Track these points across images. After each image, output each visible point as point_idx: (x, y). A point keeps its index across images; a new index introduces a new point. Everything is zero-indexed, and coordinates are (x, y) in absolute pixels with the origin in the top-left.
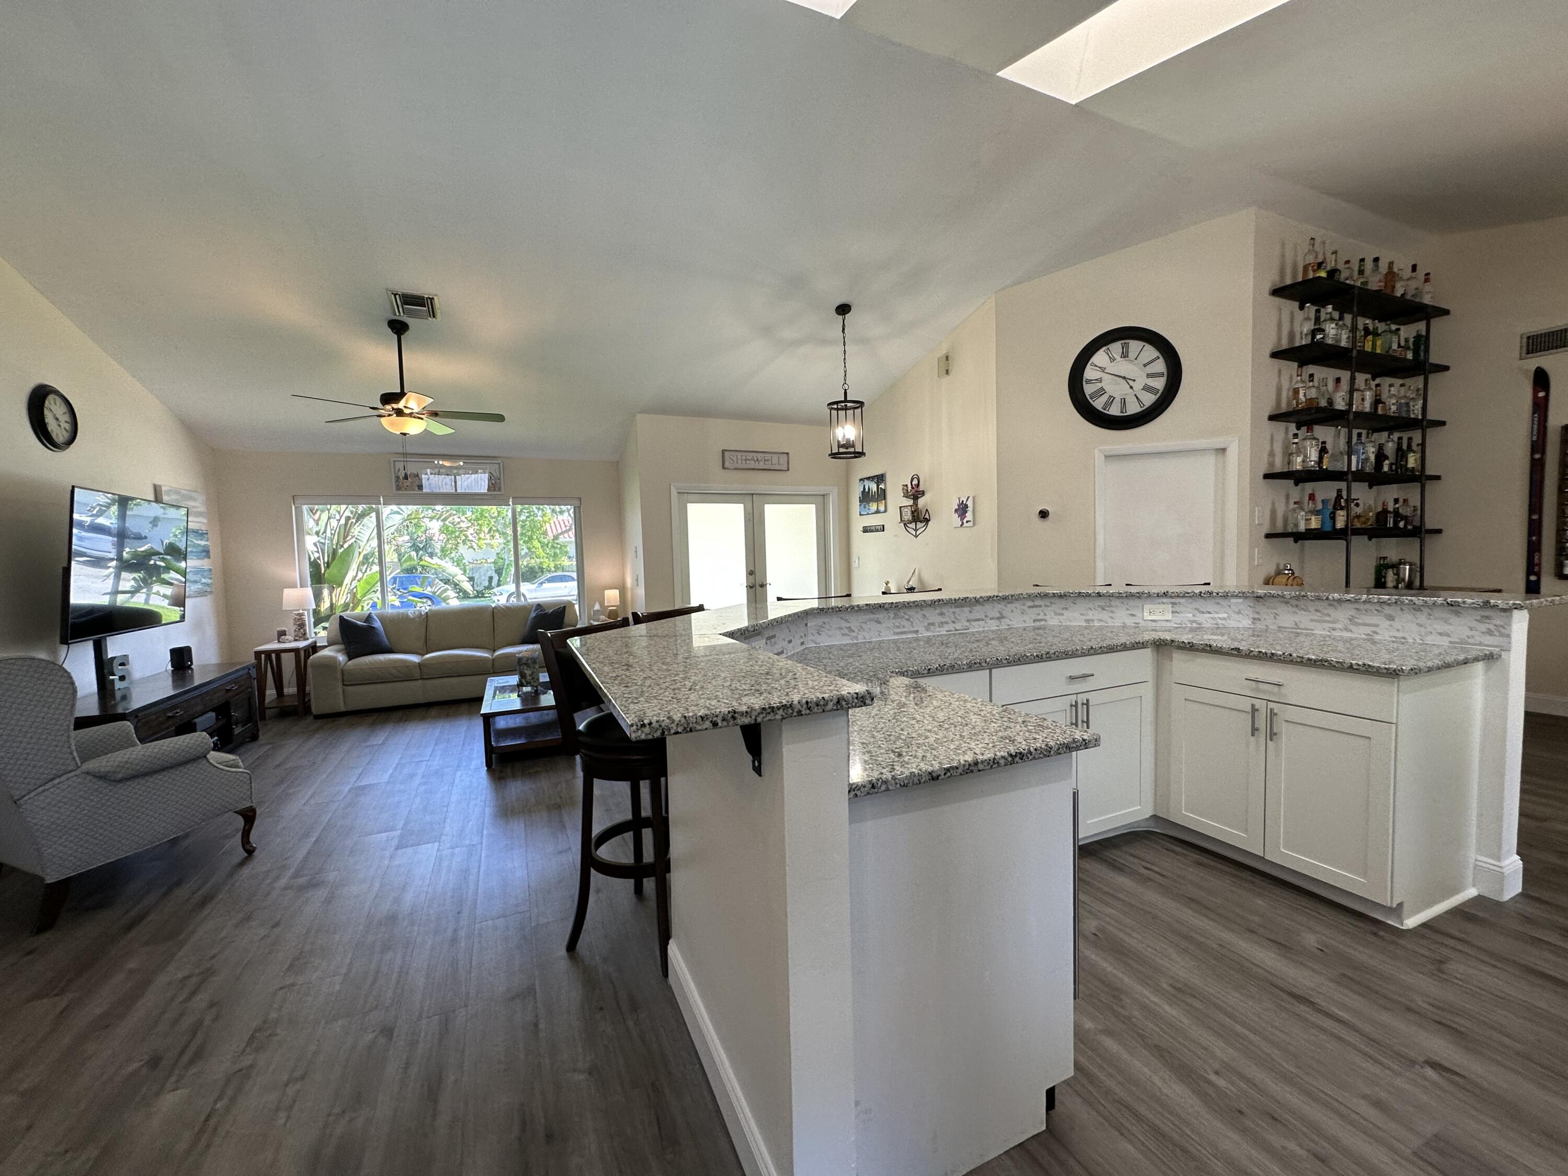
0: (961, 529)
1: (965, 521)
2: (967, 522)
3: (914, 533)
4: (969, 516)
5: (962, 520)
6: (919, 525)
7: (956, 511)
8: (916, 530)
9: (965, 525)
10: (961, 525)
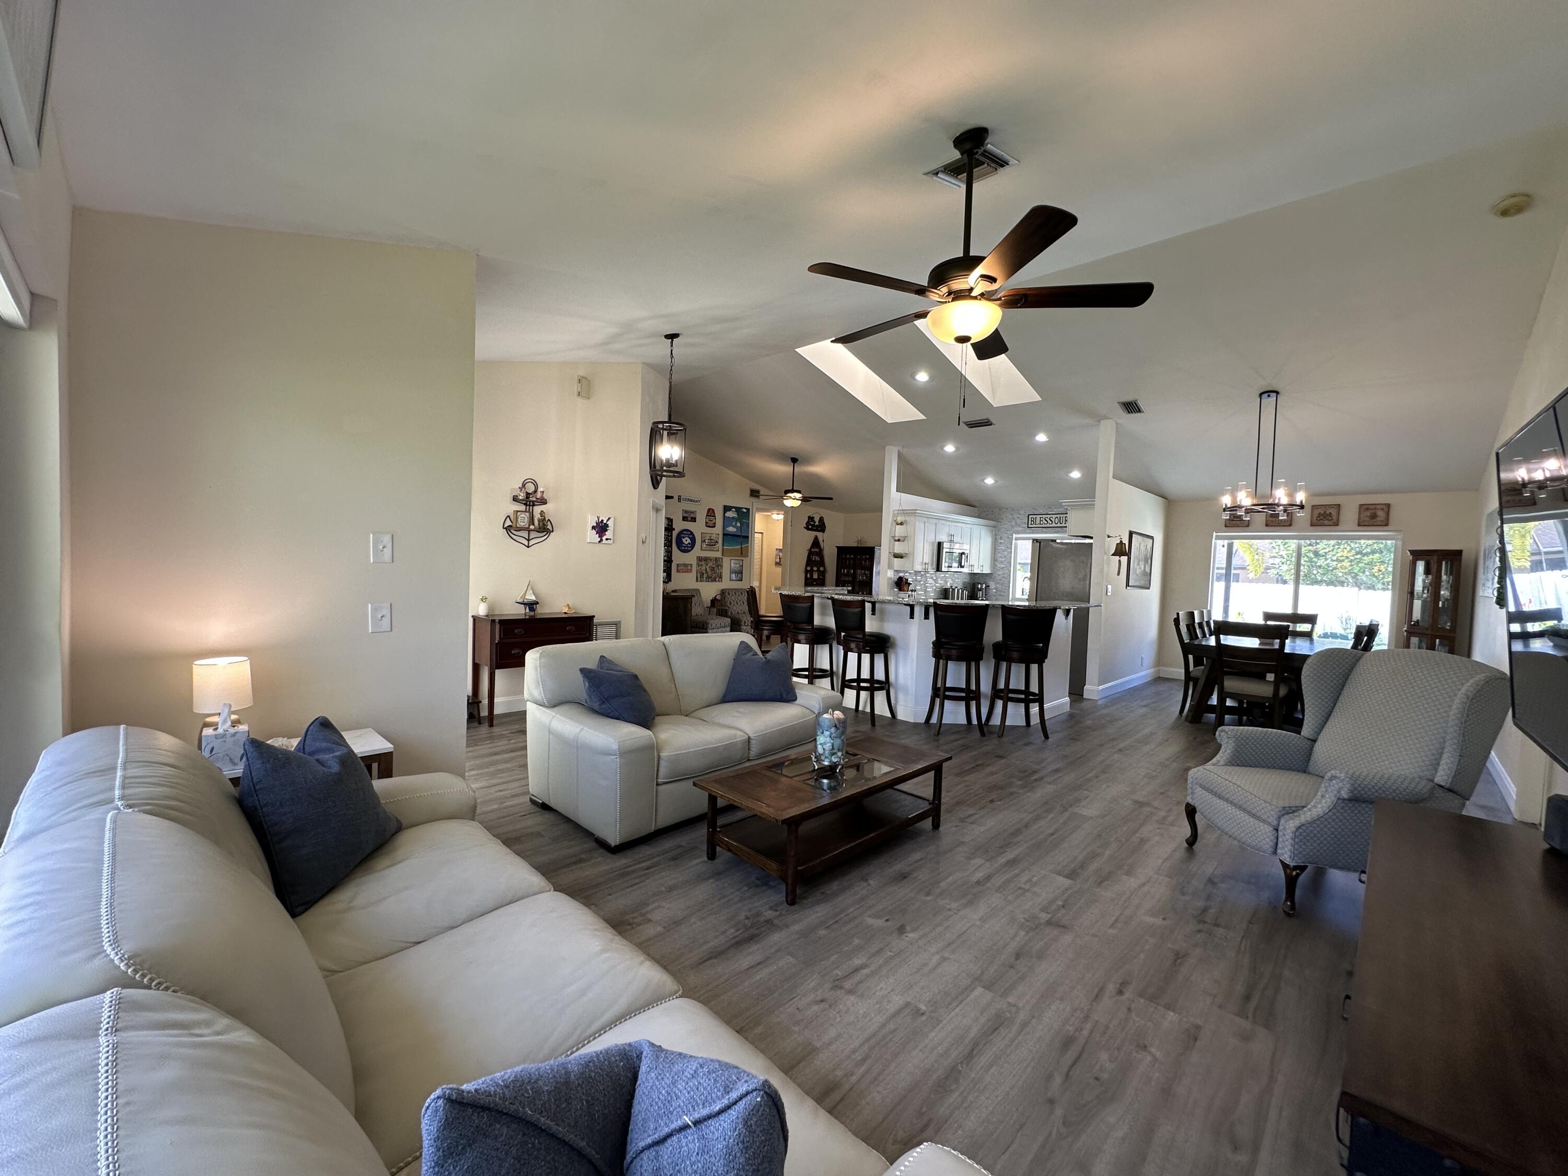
0: (600, 545)
1: (604, 538)
2: (607, 539)
3: (526, 542)
4: (609, 534)
5: (601, 536)
6: (533, 535)
7: (593, 528)
8: (529, 540)
9: (604, 541)
10: (599, 542)
